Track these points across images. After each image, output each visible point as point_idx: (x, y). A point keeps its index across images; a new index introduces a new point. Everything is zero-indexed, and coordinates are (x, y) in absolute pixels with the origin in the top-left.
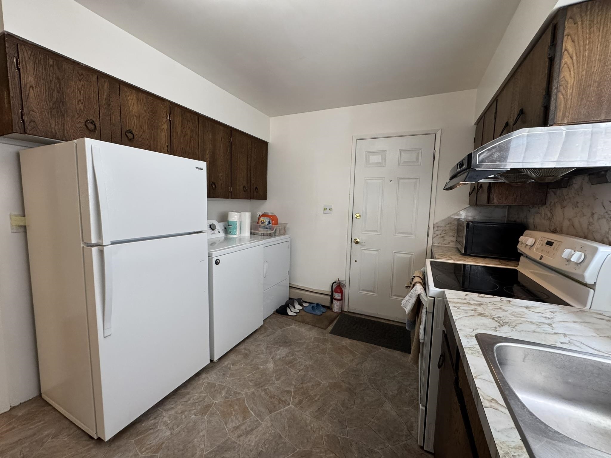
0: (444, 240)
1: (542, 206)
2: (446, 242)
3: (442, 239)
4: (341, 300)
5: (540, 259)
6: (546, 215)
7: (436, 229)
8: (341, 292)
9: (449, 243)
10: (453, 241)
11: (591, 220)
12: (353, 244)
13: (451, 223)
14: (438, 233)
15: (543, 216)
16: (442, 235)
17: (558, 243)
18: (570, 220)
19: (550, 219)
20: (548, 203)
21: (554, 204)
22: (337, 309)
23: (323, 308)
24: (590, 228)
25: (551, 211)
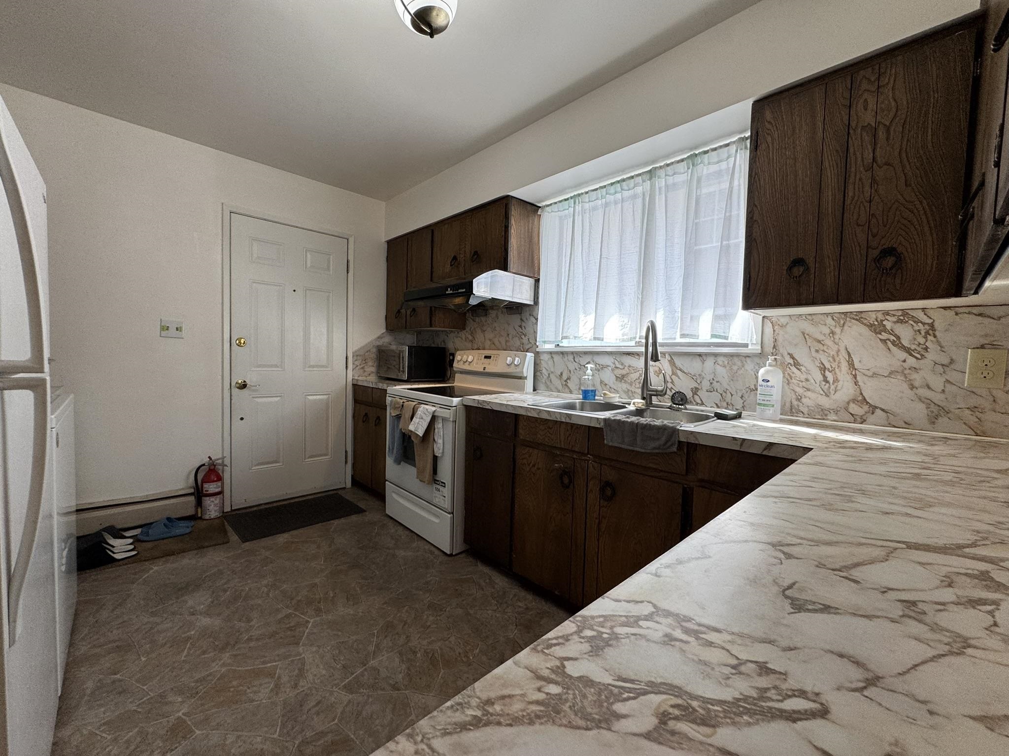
0: (365, 371)
1: (461, 331)
2: (366, 374)
3: (362, 370)
4: (221, 493)
5: (484, 370)
6: (466, 338)
7: (355, 358)
8: (220, 479)
9: (370, 375)
10: (372, 372)
11: (508, 339)
12: (235, 391)
13: (370, 350)
14: (356, 363)
15: (464, 339)
16: (361, 366)
17: (495, 356)
18: (490, 340)
19: (472, 341)
20: (468, 329)
21: (475, 329)
22: (215, 511)
23: (182, 522)
24: (508, 344)
25: (472, 334)
